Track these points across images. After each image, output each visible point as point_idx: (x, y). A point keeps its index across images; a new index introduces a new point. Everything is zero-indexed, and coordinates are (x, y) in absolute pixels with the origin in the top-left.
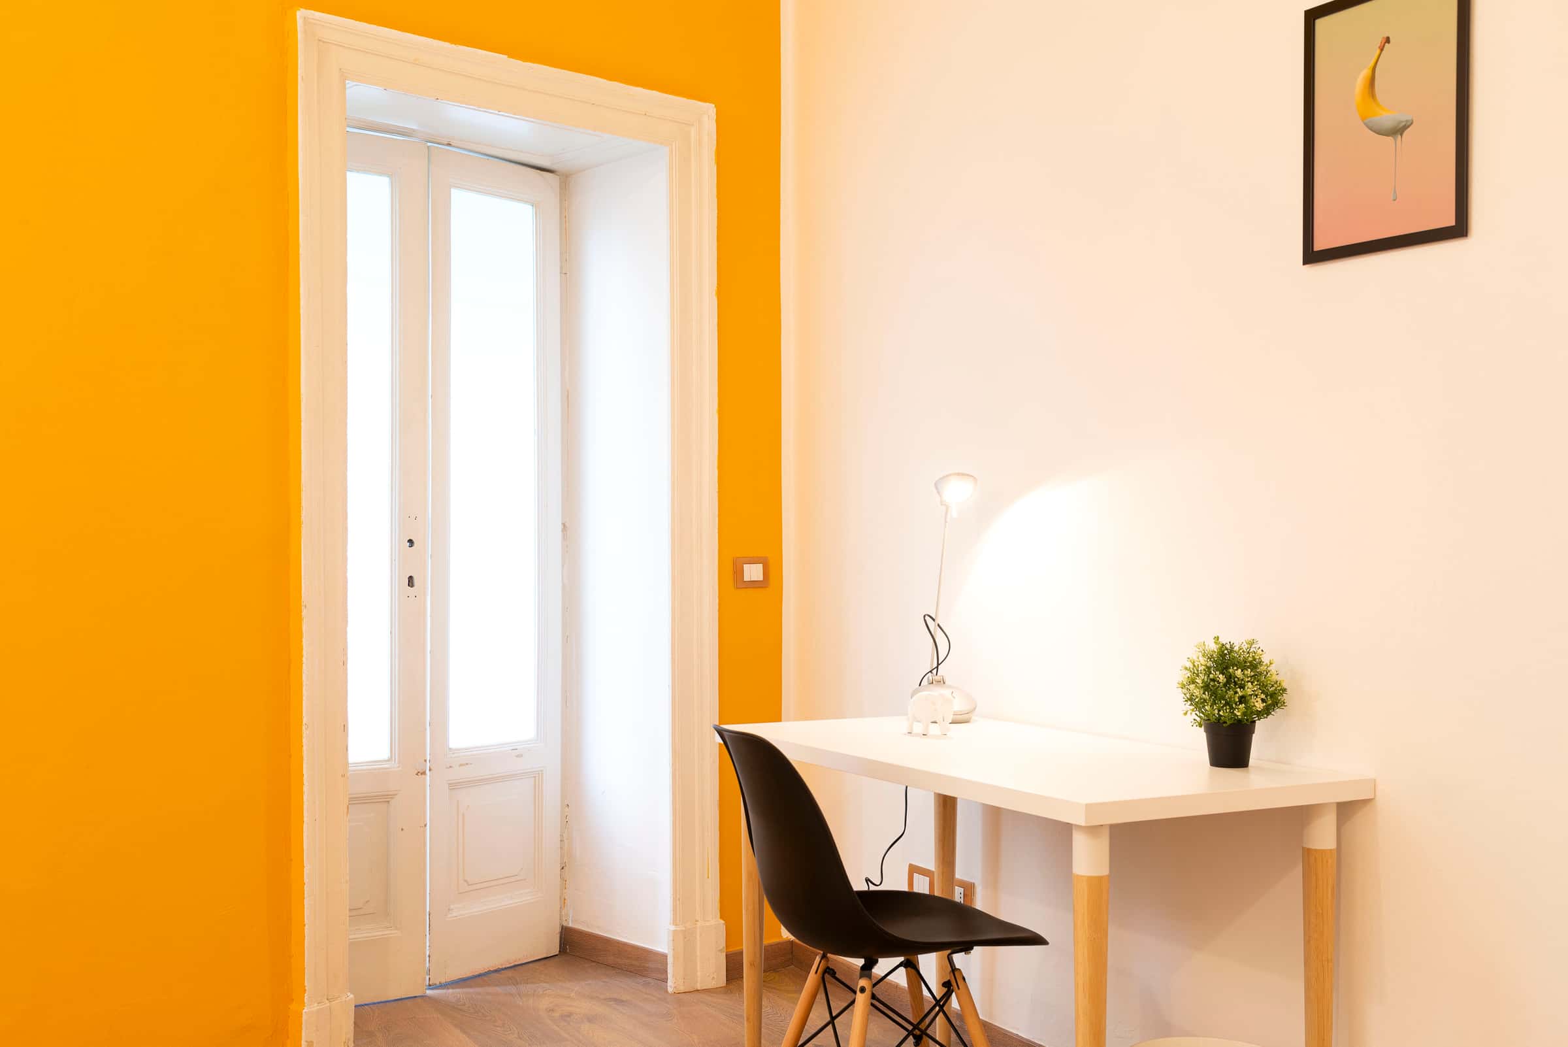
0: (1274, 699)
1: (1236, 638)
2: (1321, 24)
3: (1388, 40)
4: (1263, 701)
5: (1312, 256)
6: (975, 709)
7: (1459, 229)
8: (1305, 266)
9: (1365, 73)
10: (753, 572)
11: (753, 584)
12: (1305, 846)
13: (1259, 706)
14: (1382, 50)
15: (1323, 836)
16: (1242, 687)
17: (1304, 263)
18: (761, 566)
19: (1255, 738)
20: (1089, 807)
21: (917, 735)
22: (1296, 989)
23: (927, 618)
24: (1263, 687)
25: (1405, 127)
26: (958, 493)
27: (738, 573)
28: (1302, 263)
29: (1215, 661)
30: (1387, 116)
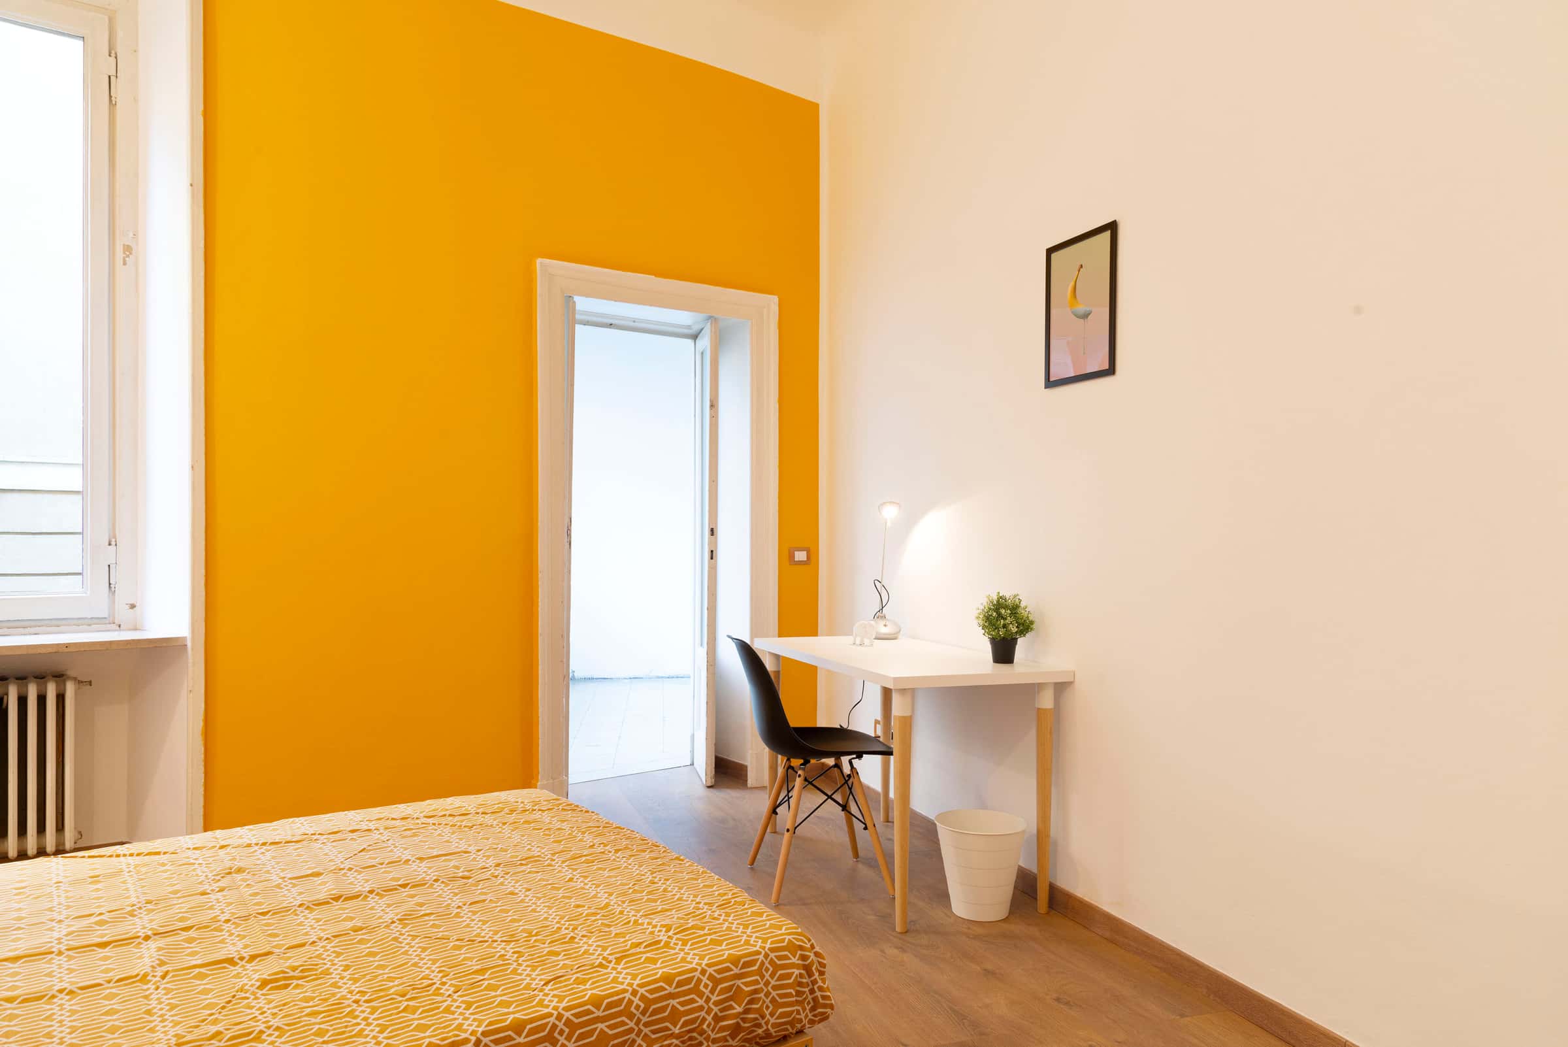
0: (1025, 627)
1: (1008, 593)
2: (1054, 256)
3: (1082, 266)
4: (1017, 627)
5: (1050, 383)
6: (900, 631)
7: (1111, 371)
8: (1046, 390)
9: (1072, 283)
10: (801, 556)
11: (801, 563)
12: (1036, 706)
13: (1014, 630)
14: (1079, 271)
15: (1046, 701)
16: (1005, 619)
17: (1045, 388)
18: (805, 552)
19: (1017, 647)
20: (895, 679)
21: (857, 645)
22: (1032, 782)
23: (876, 581)
24: (1017, 619)
25: (1089, 314)
26: (890, 513)
27: (792, 556)
28: (1044, 387)
29: (994, 605)
30: (1081, 308)
